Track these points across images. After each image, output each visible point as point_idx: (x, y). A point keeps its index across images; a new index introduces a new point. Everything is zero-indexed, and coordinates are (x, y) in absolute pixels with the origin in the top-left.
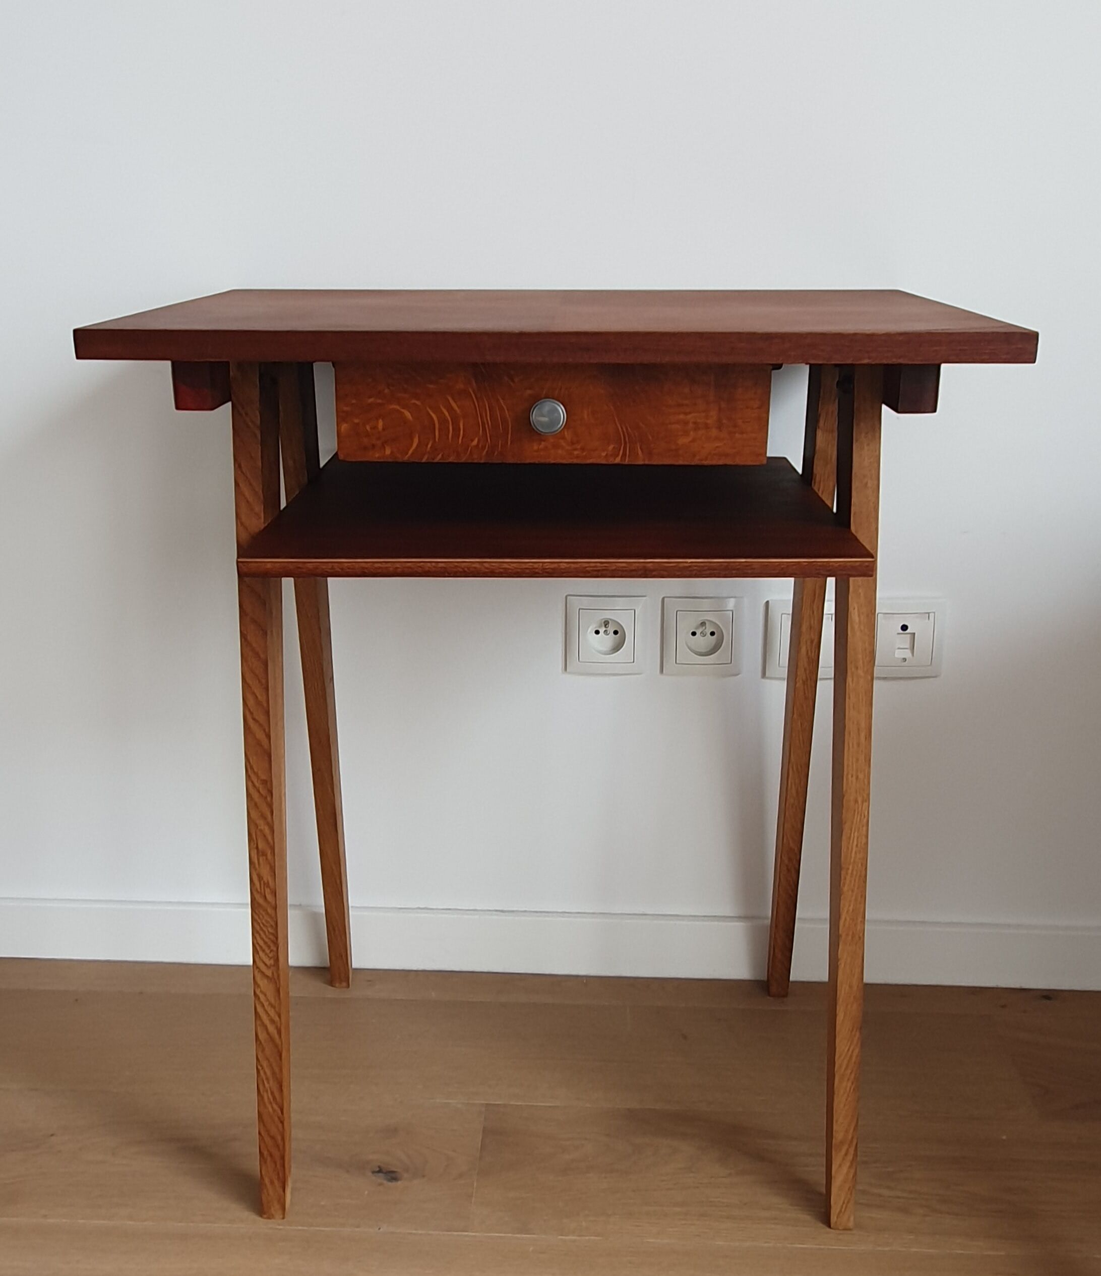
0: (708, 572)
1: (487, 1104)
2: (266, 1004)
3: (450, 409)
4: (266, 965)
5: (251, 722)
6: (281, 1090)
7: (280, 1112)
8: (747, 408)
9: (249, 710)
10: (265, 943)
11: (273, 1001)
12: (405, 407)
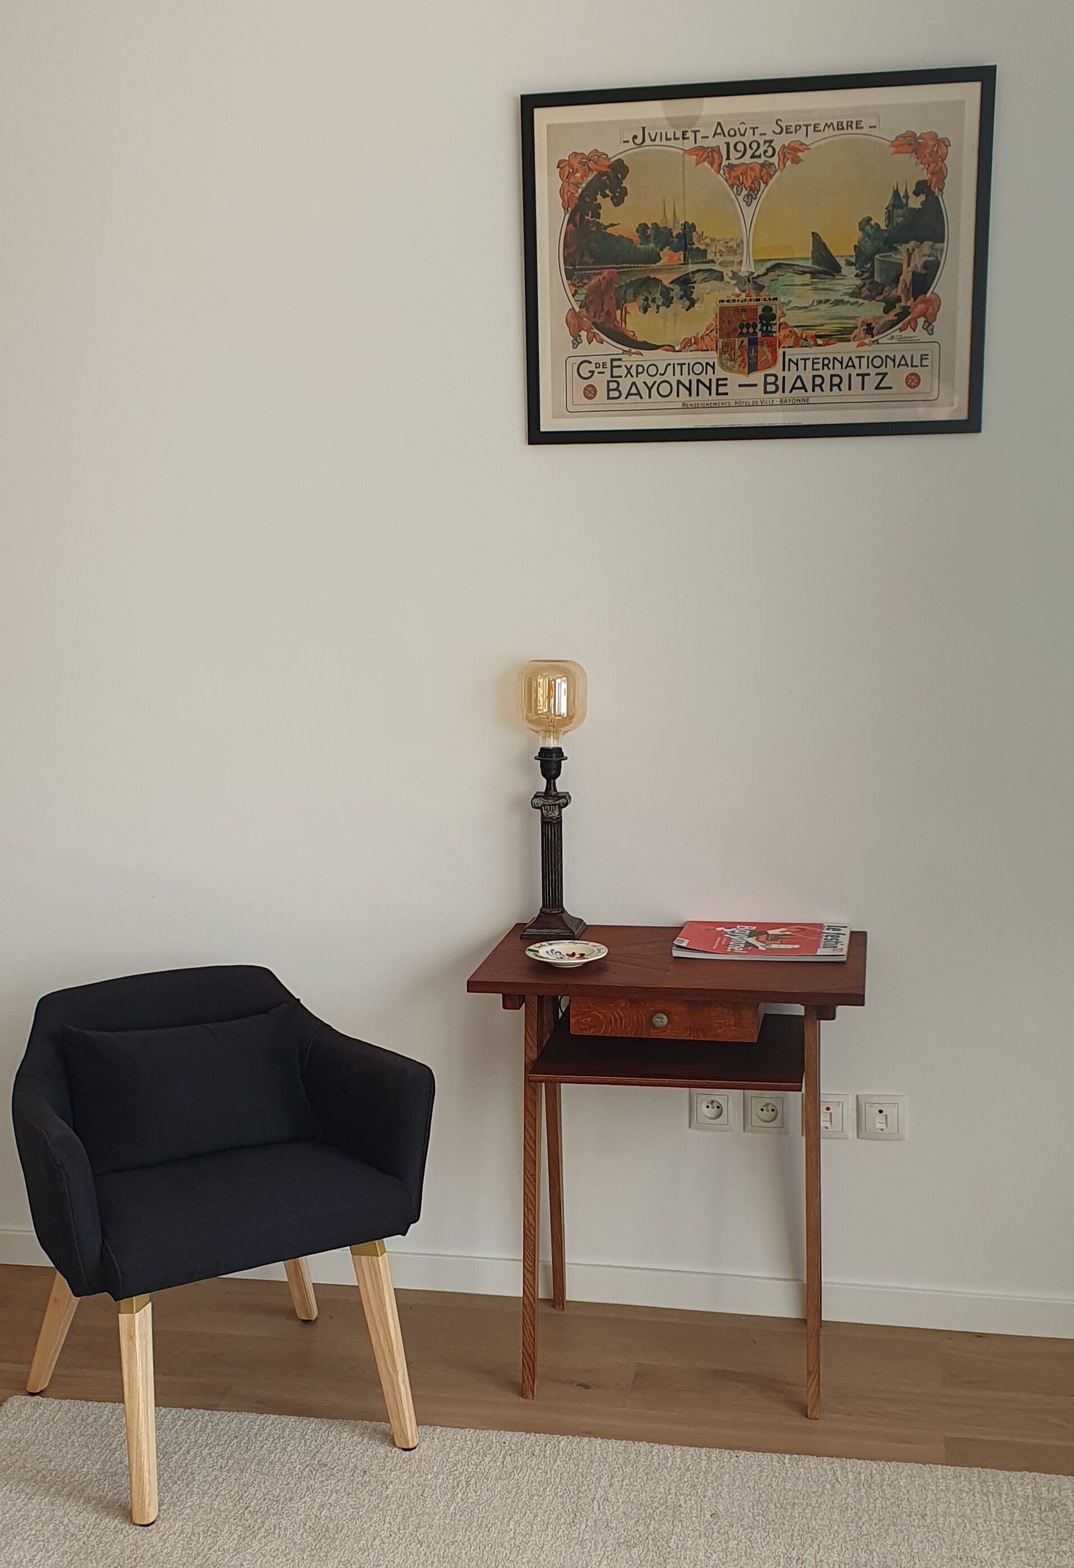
1: (638, 1363)
3: (619, 1014)
4: (529, 1265)
10: (529, 1254)
11: (532, 1284)
12: (599, 1013)
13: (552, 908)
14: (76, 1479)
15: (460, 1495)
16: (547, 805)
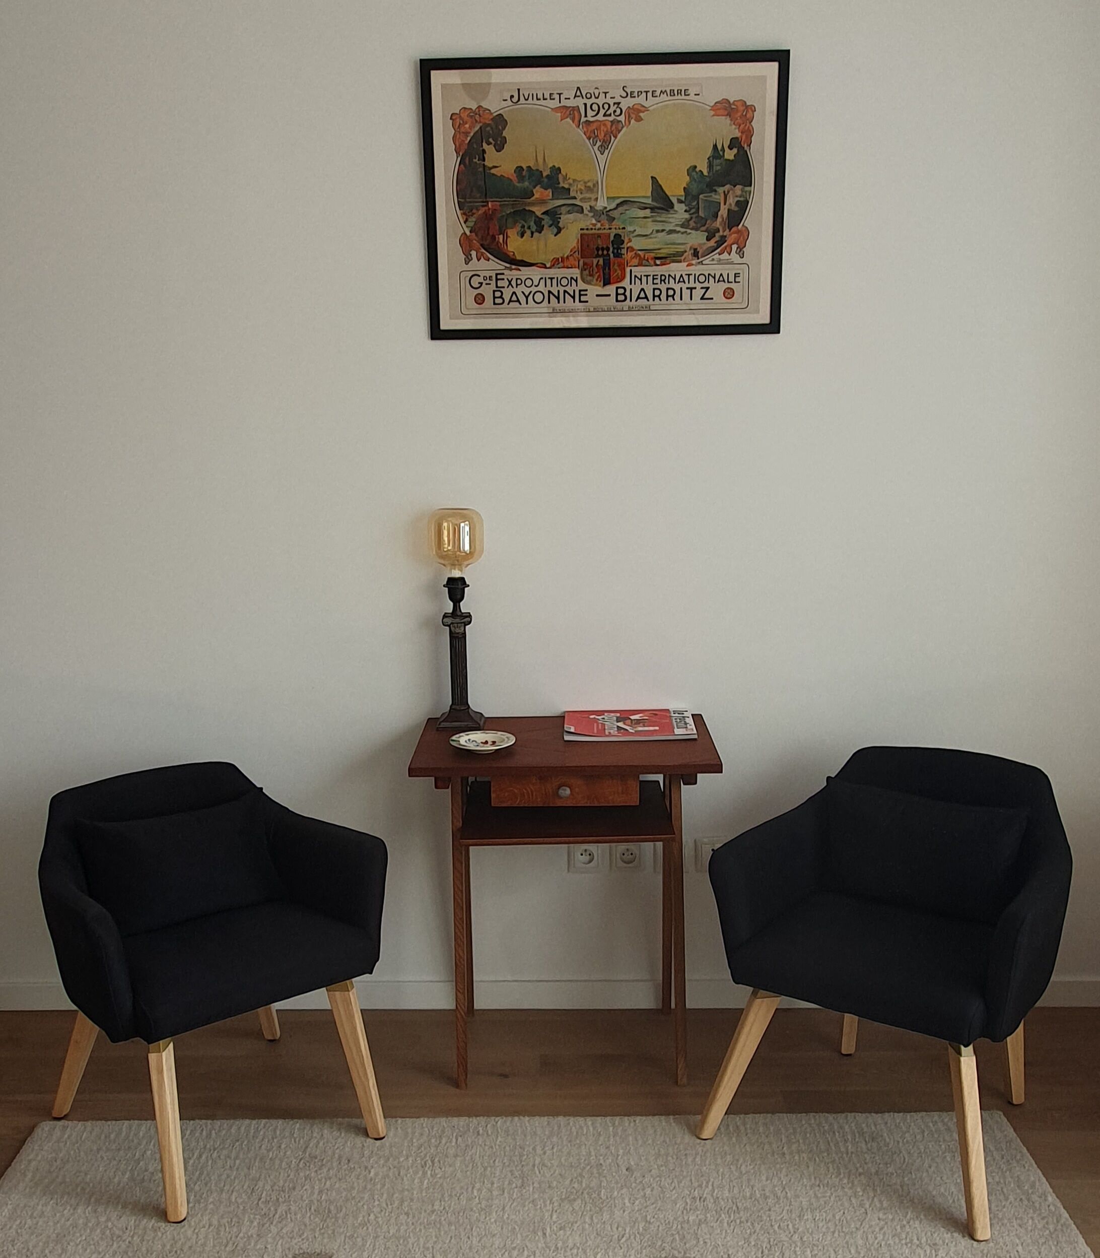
3: (530, 789)
13: (460, 705)
14: (111, 1188)
15: (429, 1172)
16: (455, 623)
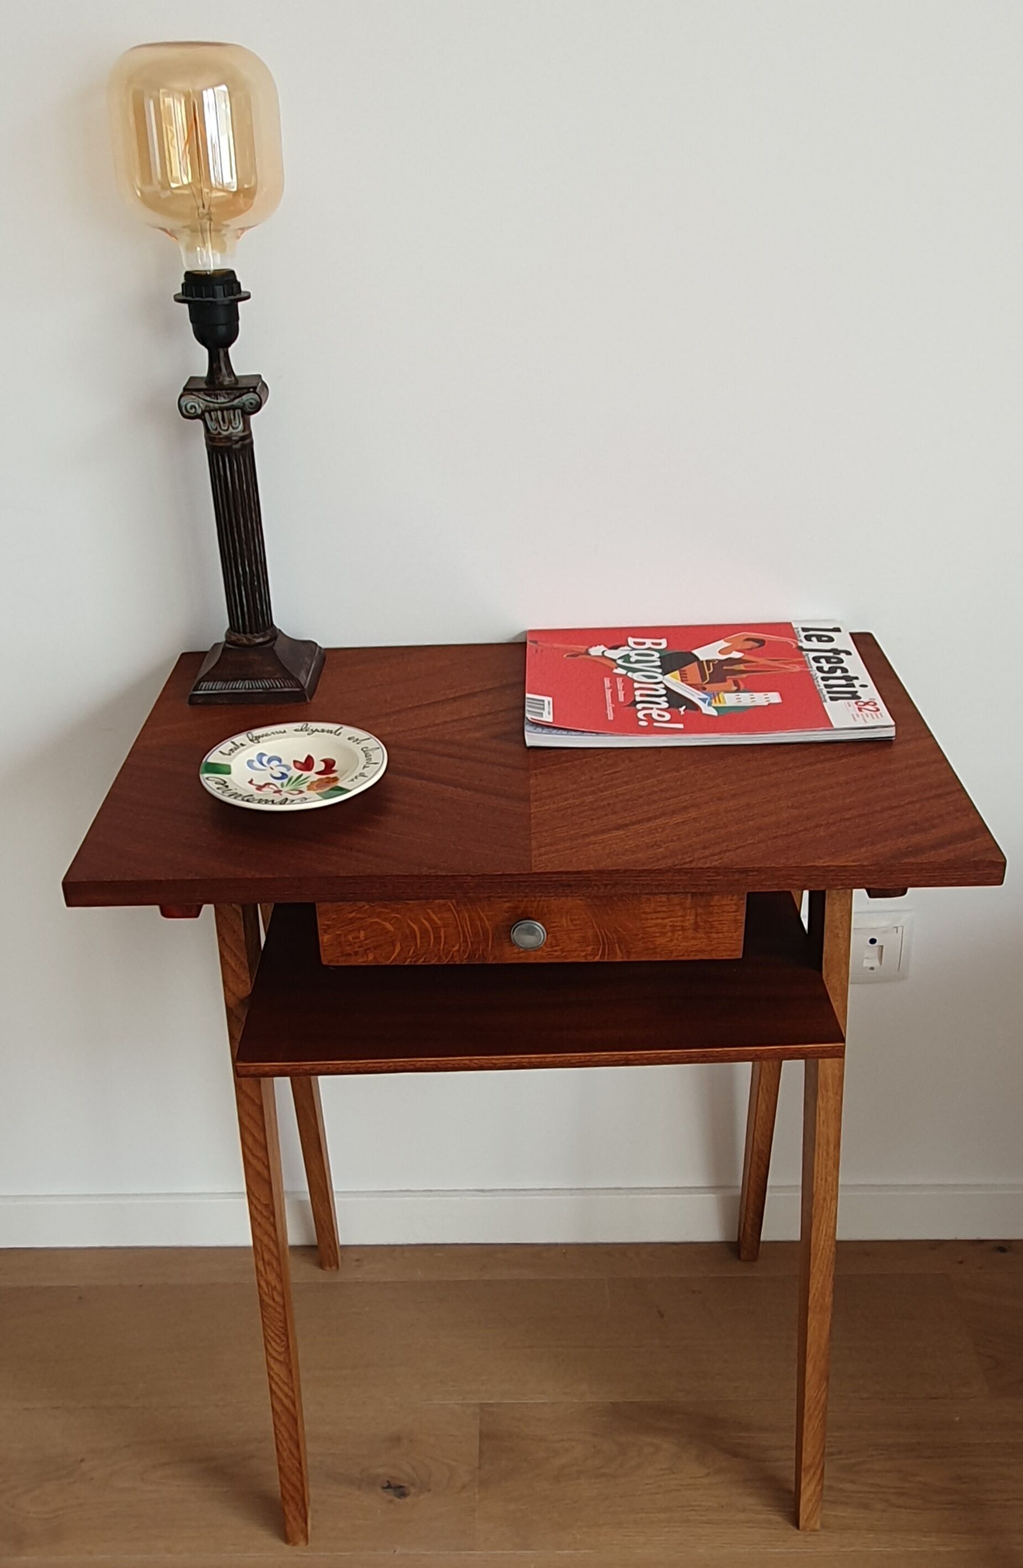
0: (687, 1060)
1: (482, 1404)
2: (280, 1383)
3: (430, 920)
4: (276, 1351)
5: (250, 1158)
6: (298, 1447)
7: (298, 1465)
8: (723, 912)
9: (248, 1147)
10: (276, 1335)
11: (286, 1380)
12: (385, 920)
13: (251, 633)
16: (216, 410)
